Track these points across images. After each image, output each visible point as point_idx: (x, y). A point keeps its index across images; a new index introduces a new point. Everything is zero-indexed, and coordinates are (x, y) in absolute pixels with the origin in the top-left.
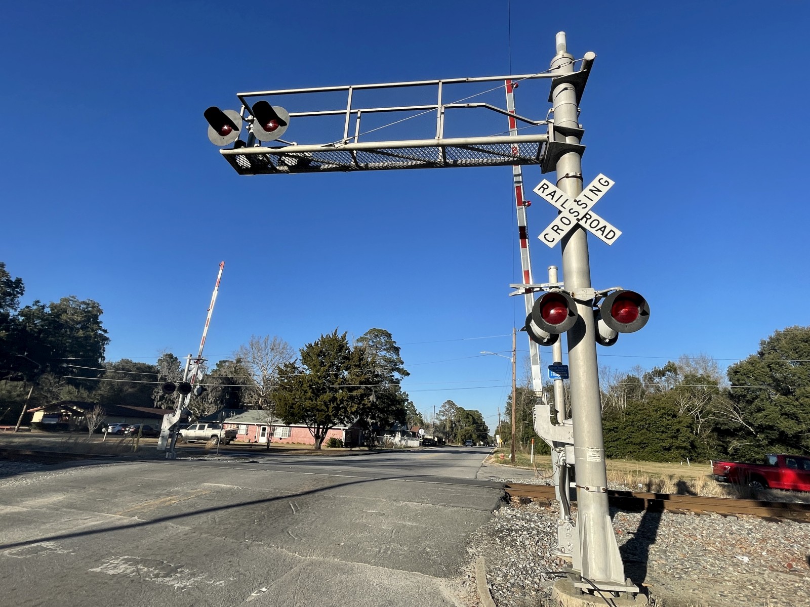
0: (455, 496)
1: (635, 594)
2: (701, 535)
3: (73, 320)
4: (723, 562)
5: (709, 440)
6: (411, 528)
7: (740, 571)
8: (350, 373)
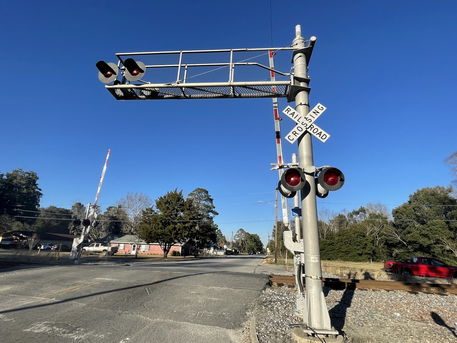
0: (241, 283)
1: (336, 336)
2: (375, 302)
3: (20, 183)
4: (386, 316)
5: (382, 249)
6: (215, 302)
7: (395, 321)
8: (184, 213)
